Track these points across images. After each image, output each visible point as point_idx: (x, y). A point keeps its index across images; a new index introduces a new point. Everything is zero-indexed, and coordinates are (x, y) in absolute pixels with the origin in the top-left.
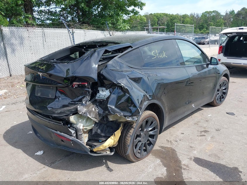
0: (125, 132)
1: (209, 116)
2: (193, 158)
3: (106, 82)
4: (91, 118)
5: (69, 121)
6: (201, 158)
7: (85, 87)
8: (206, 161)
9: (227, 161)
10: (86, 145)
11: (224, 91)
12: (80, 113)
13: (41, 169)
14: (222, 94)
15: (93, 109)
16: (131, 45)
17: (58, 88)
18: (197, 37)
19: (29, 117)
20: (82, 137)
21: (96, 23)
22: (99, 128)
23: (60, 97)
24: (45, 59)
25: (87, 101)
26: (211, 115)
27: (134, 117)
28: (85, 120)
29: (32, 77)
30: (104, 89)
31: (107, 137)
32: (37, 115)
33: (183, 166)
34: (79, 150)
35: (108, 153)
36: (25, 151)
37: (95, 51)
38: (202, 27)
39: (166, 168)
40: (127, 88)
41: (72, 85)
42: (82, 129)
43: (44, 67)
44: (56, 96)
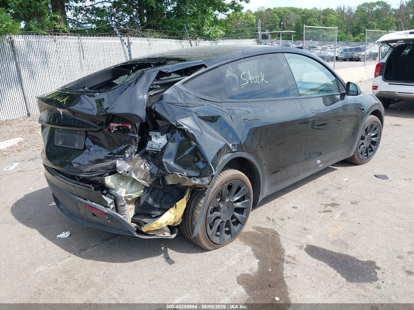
0: (193, 202)
1: (345, 180)
2: (305, 246)
3: (160, 123)
4: (139, 180)
5: (105, 184)
6: (317, 246)
7: (128, 130)
8: (326, 250)
9: (360, 252)
10: (132, 222)
11: (373, 139)
12: (121, 172)
13: (64, 258)
14: (370, 143)
15: (142, 166)
16: (204, 63)
17: (88, 132)
18: (348, 47)
19: (48, 180)
20: (125, 209)
21: (169, 27)
22: (150, 195)
23: (91, 147)
24: (70, 88)
25: (132, 154)
26: (347, 179)
27: (204, 179)
28: (128, 184)
29: (49, 116)
30: (158, 134)
31: (164, 210)
32: (58, 175)
33: (286, 258)
34: (119, 230)
35: (167, 234)
36: (42, 232)
37: (143, 73)
38: (357, 30)
39: (258, 260)
40: (192, 132)
41: (109, 129)
42: (125, 197)
43: (65, 100)
44: (85, 146)
